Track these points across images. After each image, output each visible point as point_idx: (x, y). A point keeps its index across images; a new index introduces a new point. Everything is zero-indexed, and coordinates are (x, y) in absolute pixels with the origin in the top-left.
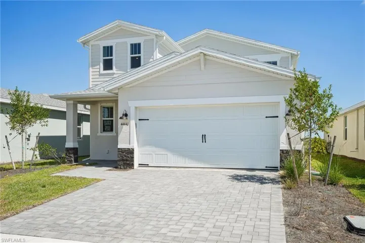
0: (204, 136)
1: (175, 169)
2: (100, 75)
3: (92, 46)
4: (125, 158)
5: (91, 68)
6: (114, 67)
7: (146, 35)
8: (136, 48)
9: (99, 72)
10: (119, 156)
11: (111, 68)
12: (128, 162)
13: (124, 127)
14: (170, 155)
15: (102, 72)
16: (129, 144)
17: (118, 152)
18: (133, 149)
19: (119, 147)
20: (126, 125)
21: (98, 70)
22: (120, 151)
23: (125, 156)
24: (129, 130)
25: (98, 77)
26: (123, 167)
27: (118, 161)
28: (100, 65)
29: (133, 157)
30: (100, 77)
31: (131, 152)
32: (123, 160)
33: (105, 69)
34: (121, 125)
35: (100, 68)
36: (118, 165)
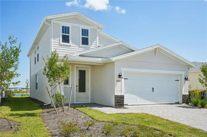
0: (153, 89)
1: (141, 106)
2: (60, 45)
3: (53, 23)
4: (119, 101)
5: (52, 39)
6: (70, 41)
7: (92, 26)
8: (85, 32)
9: (59, 43)
10: (116, 100)
11: (68, 42)
12: (121, 103)
14: (138, 98)
15: (61, 43)
16: (121, 93)
17: (115, 97)
18: (124, 96)
19: (115, 95)
20: (119, 81)
21: (58, 41)
22: (116, 97)
23: (119, 100)
24: (121, 85)
25: (58, 46)
26: (118, 106)
27: (115, 103)
28: (60, 38)
29: (124, 100)
30: (60, 46)
31: (122, 97)
32: (118, 102)
33: (63, 42)
34: (117, 81)
35: (59, 40)
36: (115, 105)
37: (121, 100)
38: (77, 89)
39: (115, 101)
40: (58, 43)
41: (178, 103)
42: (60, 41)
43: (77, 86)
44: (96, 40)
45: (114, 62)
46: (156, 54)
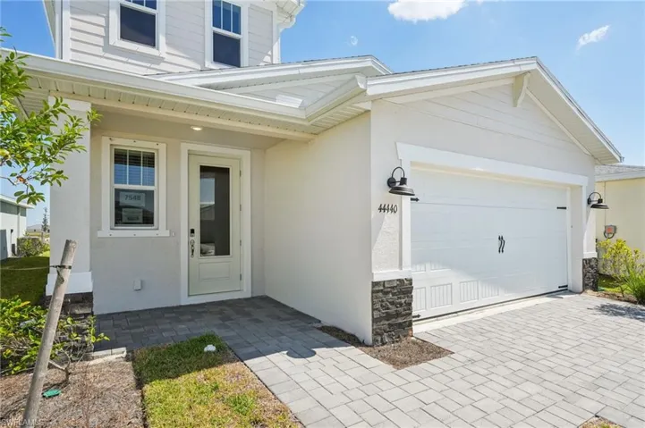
0: (502, 240)
2: (109, 48)
4: (393, 309)
5: (67, 14)
9: (106, 39)
10: (378, 306)
11: (150, 41)
12: (400, 320)
13: (388, 215)
14: (456, 284)
15: (116, 41)
16: (401, 266)
17: (373, 292)
18: (410, 281)
19: (376, 279)
20: (393, 210)
21: (102, 31)
22: (380, 289)
23: (392, 303)
24: (397, 228)
25: (99, 51)
26: (389, 336)
27: (375, 321)
28: (107, 19)
29: (411, 304)
30: (107, 55)
31: (404, 289)
32: (388, 316)
33: (124, 36)
34: (382, 209)
35: (107, 28)
36: (375, 333)
37: (401, 304)
38: (191, 244)
39: (373, 310)
40: (101, 41)
41: (565, 290)
42: (107, 31)
43: (193, 231)
44: (270, 53)
45: (369, 111)
46: (520, 101)
